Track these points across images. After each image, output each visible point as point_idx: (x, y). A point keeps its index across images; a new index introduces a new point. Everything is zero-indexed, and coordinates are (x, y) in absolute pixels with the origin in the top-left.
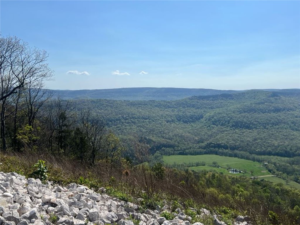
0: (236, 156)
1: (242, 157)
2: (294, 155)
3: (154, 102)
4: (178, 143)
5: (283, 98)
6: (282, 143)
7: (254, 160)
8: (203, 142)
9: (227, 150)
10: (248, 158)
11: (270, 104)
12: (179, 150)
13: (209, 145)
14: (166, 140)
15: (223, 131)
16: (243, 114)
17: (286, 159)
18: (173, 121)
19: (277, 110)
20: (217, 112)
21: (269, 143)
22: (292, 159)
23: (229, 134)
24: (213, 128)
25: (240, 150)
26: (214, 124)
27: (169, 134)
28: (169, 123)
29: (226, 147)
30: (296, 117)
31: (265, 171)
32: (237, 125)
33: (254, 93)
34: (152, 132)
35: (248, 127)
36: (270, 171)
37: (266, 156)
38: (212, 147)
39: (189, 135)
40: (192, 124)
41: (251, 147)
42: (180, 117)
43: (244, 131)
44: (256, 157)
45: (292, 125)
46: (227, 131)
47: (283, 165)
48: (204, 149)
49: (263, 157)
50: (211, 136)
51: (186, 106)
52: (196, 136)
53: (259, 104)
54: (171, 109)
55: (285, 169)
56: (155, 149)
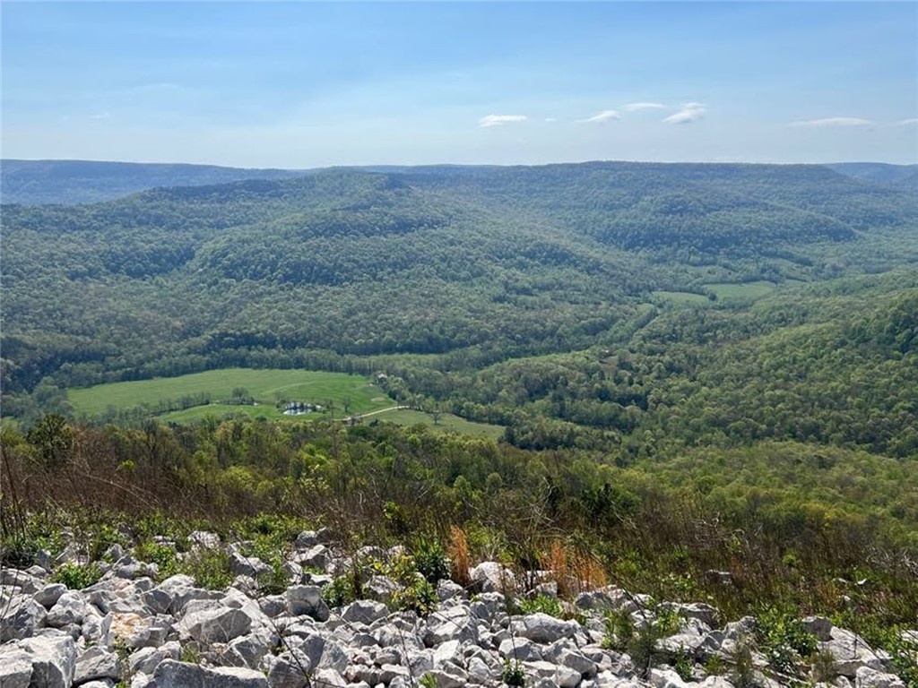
0: (299, 364)
1: (318, 367)
2: (450, 346)
3: (18, 213)
4: (118, 343)
5: (417, 191)
6: (418, 318)
7: (349, 370)
8: (198, 334)
9: (274, 351)
10: (333, 368)
11: (385, 209)
12: (121, 367)
13: (218, 342)
14: (74, 337)
15: (260, 295)
16: (314, 242)
17: (432, 357)
18: (92, 273)
19: (403, 226)
20: (235, 239)
21: (387, 319)
22: (444, 356)
23: (276, 302)
24: (228, 286)
25: (311, 347)
26: (229, 275)
27: (84, 317)
28: (77, 281)
29: (269, 343)
30: (452, 243)
31: (381, 398)
32: (299, 274)
33: (340, 178)
34: (17, 316)
35: (329, 279)
36: (393, 395)
37: (383, 357)
38: (229, 345)
39: (152, 314)
40: (158, 278)
41: (341, 335)
42: (115, 257)
43: (320, 289)
44: (357, 360)
45: (443, 266)
46: (270, 293)
47: (425, 376)
48: (204, 353)
49: (373, 358)
50: (223, 312)
51: (133, 222)
52: (174, 315)
53: (355, 209)
54: (82, 233)
55: (430, 385)
56: (38, 372)
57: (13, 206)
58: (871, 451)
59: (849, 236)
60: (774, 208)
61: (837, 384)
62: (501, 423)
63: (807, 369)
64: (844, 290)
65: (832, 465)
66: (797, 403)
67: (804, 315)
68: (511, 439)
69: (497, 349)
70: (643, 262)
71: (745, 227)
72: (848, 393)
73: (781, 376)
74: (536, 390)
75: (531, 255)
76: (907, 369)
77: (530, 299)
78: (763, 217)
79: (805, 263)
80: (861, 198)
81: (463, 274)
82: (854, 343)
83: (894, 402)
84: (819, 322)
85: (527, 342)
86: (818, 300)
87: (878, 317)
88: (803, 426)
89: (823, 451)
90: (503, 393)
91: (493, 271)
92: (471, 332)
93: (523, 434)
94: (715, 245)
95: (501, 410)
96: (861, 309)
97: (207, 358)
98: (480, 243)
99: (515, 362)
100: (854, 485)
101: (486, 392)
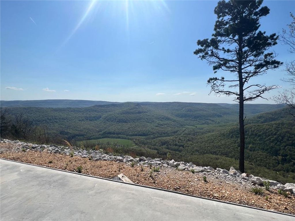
0: (119, 138)
1: (123, 138)
2: (147, 135)
4: (86, 133)
5: (142, 106)
6: (142, 129)
7: (128, 139)
8: (101, 132)
9: (115, 135)
10: (125, 139)
11: (136, 109)
12: (87, 137)
13: (105, 133)
14: (79, 132)
15: (113, 125)
16: (123, 115)
17: (144, 137)
18: (83, 120)
19: (139, 113)
20: (109, 114)
21: (136, 130)
22: (146, 137)
23: (116, 126)
24: (107, 123)
25: (122, 135)
26: (107, 121)
27: (81, 128)
28: (80, 121)
29: (114, 134)
30: (148, 116)
31: (134, 145)
32: (120, 121)
33: (128, 104)
34: (69, 128)
35: (125, 122)
36: (136, 144)
37: (134, 137)
38: (107, 134)
39: (93, 128)
40: (95, 121)
41: (127, 132)
42: (87, 117)
43: (124, 124)
44: (131, 137)
45: (147, 120)
46: (114, 124)
47: (142, 140)
48: (102, 135)
50: (106, 128)
51: (91, 111)
52: (97, 128)
53: (131, 109)
54: (82, 113)
55: (143, 142)
56: (71, 138)
57: (70, 108)
58: (226, 157)
59: (221, 116)
60: (207, 111)
61: (219, 144)
62: (156, 150)
63: (214, 141)
64: (220, 126)
65: (218, 159)
66: (212, 147)
67: (213, 130)
68: (158, 153)
69: (156, 135)
70: (183, 120)
71: (202, 114)
72: (221, 145)
73: (209, 142)
74: (163, 144)
75: (163, 118)
76: (232, 141)
77: (163, 126)
78: (205, 113)
79: (213, 121)
80: (223, 109)
81: (150, 121)
82: (222, 136)
83: (230, 148)
84: (216, 132)
85: (162, 135)
86: (216, 128)
87: (226, 131)
88: (213, 152)
89: (217, 156)
90: (157, 144)
91: (156, 121)
92: (151, 132)
93: (161, 152)
94: (196, 117)
95: (157, 147)
96: (223, 130)
97: (103, 136)
98: (154, 116)
99: (160, 138)
100: (222, 163)
101: (154, 144)
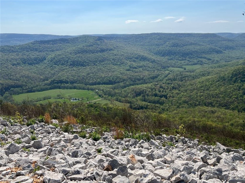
0: (75, 88)
1: (80, 88)
2: (115, 83)
4: (26, 83)
5: (106, 41)
6: (106, 75)
7: (88, 89)
8: (47, 80)
9: (68, 85)
10: (84, 89)
11: (97, 46)
12: (27, 89)
13: (53, 82)
14: (14, 81)
15: (64, 70)
16: (78, 55)
17: (110, 86)
18: (18, 64)
19: (102, 51)
20: (57, 54)
21: (98, 76)
22: (114, 85)
23: (68, 71)
24: (55, 67)
25: (78, 83)
26: (55, 64)
27: (16, 76)
28: (15, 66)
29: (67, 82)
31: (97, 97)
32: (74, 64)
33: (85, 38)
35: (82, 65)
36: (100, 96)
37: (97, 86)
38: (56, 83)
39: (35, 75)
40: (37, 65)
41: (86, 80)
42: (25, 60)
43: (80, 68)
44: (90, 87)
45: (113, 61)
46: (66, 69)
47: (109, 91)
48: (49, 85)
49: (95, 86)
50: (54, 74)
51: (29, 50)
52: (41, 75)
53: (89, 46)
54: (16, 53)
55: (110, 93)
56: (4, 91)
58: (225, 109)
59: (221, 52)
60: (201, 45)
61: (217, 91)
62: (129, 103)
63: (209, 87)
64: (219, 67)
65: (215, 112)
66: (206, 96)
67: (209, 73)
68: (131, 107)
69: (127, 83)
70: (166, 60)
71: (194, 50)
72: (220, 94)
73: (202, 89)
74: (138, 94)
75: (137, 58)
76: (235, 87)
77: (136, 70)
78: (198, 47)
79: (210, 59)
80: (224, 42)
81: (119, 63)
82: (222, 80)
83: (232, 96)
84: (213, 75)
85: (136, 81)
86: (212, 69)
87: (228, 74)
88: (208, 103)
89: (213, 109)
90: (129, 95)
91: (126, 62)
92: (121, 79)
93: (134, 105)
94: (185, 55)
95: (129, 100)
96: (224, 72)
97: (50, 86)
98: (123, 55)
99: (132, 87)
100: (221, 118)
101: (124, 95)
